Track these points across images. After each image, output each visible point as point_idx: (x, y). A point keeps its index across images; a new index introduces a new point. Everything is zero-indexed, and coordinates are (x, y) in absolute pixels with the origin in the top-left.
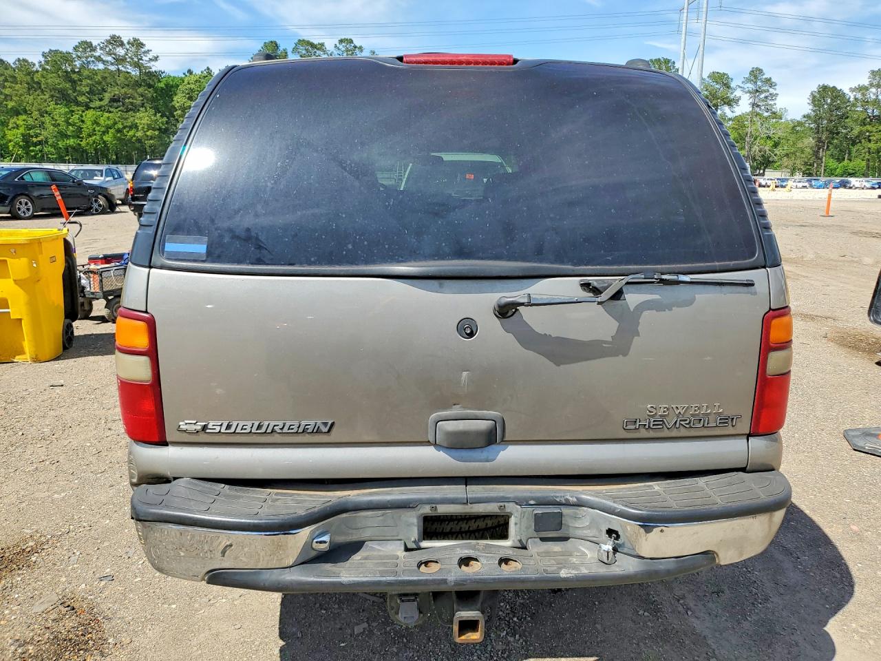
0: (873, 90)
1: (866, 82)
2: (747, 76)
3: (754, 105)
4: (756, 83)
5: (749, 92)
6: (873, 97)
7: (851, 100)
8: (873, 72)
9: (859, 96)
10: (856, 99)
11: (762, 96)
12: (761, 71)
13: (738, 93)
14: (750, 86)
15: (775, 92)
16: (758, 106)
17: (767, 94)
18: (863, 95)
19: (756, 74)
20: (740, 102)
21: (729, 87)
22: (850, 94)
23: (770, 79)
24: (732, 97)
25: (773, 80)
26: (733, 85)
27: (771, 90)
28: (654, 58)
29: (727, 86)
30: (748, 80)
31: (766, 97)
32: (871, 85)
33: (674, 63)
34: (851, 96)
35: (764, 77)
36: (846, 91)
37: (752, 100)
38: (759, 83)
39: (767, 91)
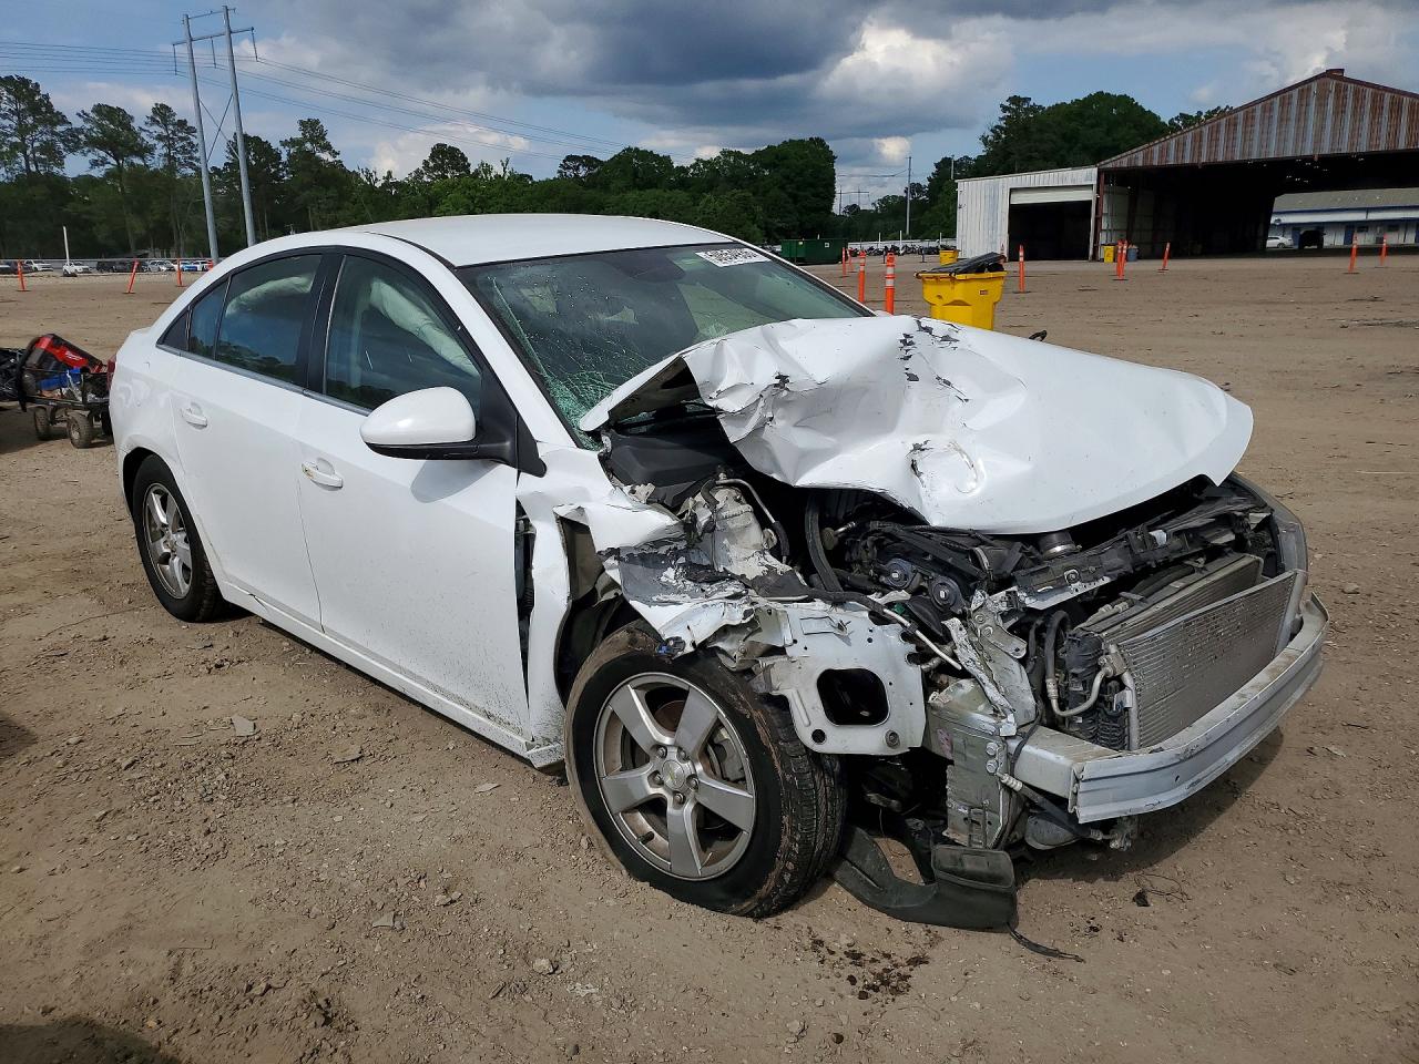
0: (309, 145)
1: (297, 135)
2: (151, 114)
3: (168, 156)
4: (165, 125)
5: (160, 138)
7: (283, 156)
9: (293, 151)
10: (288, 155)
11: (179, 145)
12: (168, 109)
13: (144, 140)
14: (159, 130)
15: (195, 141)
16: (174, 158)
17: (186, 143)
18: (298, 151)
19: (162, 113)
20: (152, 152)
22: (281, 148)
24: (140, 144)
25: (189, 124)
26: (135, 126)
27: (188, 137)
29: (130, 129)
30: (153, 121)
31: (183, 147)
32: (305, 139)
33: (37, 85)
34: (283, 151)
35: (177, 118)
37: (165, 151)
38: (171, 127)
39: (182, 139)
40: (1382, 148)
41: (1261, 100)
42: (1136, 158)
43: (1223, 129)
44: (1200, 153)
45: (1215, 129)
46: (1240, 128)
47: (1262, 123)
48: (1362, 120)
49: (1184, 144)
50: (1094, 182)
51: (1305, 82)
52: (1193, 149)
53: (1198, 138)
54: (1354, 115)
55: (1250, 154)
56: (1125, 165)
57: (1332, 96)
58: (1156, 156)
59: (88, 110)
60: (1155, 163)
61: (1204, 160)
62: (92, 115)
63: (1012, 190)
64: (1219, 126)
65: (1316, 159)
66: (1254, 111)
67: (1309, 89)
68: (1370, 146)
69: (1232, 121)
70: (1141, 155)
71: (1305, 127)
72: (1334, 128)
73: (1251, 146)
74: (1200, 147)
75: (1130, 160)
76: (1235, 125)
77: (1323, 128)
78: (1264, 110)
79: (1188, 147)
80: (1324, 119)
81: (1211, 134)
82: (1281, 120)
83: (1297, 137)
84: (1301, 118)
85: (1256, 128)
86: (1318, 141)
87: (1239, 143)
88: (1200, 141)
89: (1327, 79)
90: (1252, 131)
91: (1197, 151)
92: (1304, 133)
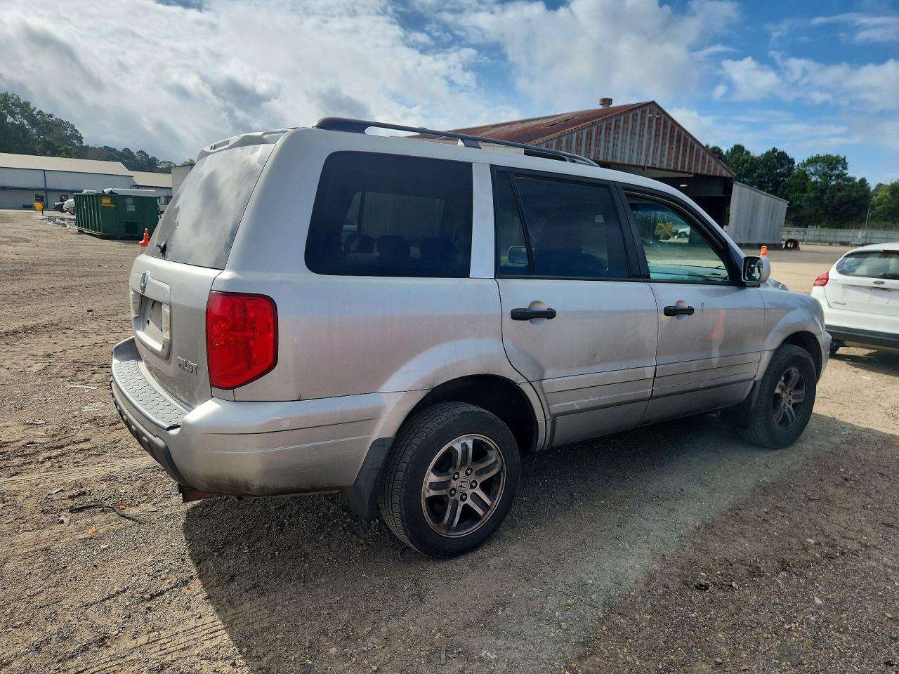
43: (603, 131)
44: (590, 149)
46: (612, 132)
47: (623, 134)
48: (665, 144)
53: (589, 136)
54: (663, 139)
57: (655, 121)
64: (601, 127)
65: (645, 169)
67: (645, 112)
68: (667, 165)
70: (554, 143)
71: (642, 142)
72: (654, 146)
74: (590, 145)
76: (610, 129)
77: (649, 146)
79: (584, 143)
80: (650, 138)
81: (597, 132)
82: (632, 133)
83: (639, 147)
84: (641, 135)
85: (620, 136)
86: (647, 156)
87: (611, 145)
88: (591, 139)
89: (654, 106)
90: (618, 138)
91: (588, 148)
92: (642, 148)
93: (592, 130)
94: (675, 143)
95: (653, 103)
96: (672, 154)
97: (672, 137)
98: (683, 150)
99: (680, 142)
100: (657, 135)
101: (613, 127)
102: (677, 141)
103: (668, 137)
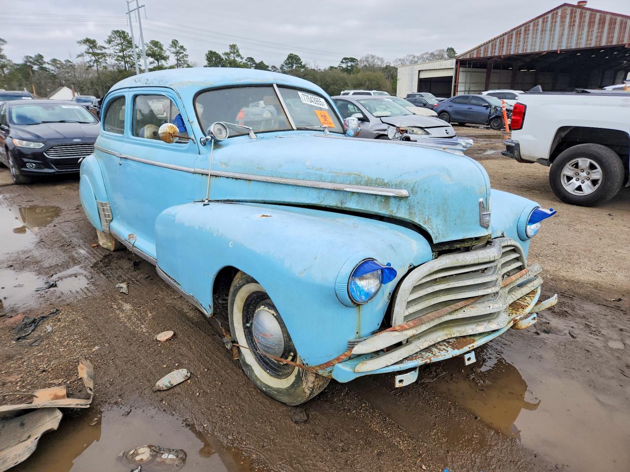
0: (232, 55)
1: (228, 51)
2: (171, 44)
3: (178, 60)
4: (176, 48)
5: (174, 53)
6: (233, 58)
7: (224, 59)
8: (230, 46)
9: (227, 57)
10: (226, 59)
11: (181, 55)
12: (177, 41)
13: (167, 53)
14: (173, 50)
15: (187, 54)
16: (180, 61)
17: (183, 55)
18: (228, 57)
19: (175, 43)
20: (169, 58)
21: (162, 49)
23: (182, 47)
24: (165, 55)
25: (184, 47)
26: (164, 48)
27: (184, 52)
28: (115, 30)
30: (172, 46)
31: (183, 56)
32: (231, 52)
33: (128, 33)
34: (224, 57)
35: (180, 45)
36: (221, 55)
37: (176, 57)
38: (178, 48)
39: (183, 53)
40: (593, 45)
41: (533, 20)
42: (473, 54)
43: (514, 36)
44: (502, 50)
45: (510, 37)
46: (522, 36)
47: (533, 33)
48: (583, 29)
49: (495, 45)
50: (454, 67)
51: (555, 9)
52: (499, 48)
54: (579, 26)
55: (526, 50)
56: (468, 57)
57: (568, 17)
58: (482, 52)
59: (148, 42)
60: (482, 56)
61: (504, 53)
62: (149, 44)
63: (419, 71)
64: (512, 35)
65: (559, 52)
66: (529, 26)
67: (557, 13)
68: (587, 44)
69: (519, 33)
71: (554, 35)
72: (569, 35)
73: (527, 45)
74: (503, 46)
75: (470, 55)
76: (520, 34)
77: (562, 35)
78: (534, 26)
79: (497, 47)
80: (564, 29)
81: (508, 39)
82: (542, 31)
83: (550, 40)
84: (552, 29)
85: (530, 36)
86: (560, 42)
87: (521, 44)
88: (503, 43)
89: (566, 7)
90: (528, 38)
91: (501, 49)
92: (553, 38)
93: (504, 38)
94: (596, 26)
95: (565, 5)
96: (592, 35)
97: (591, 23)
98: (610, 29)
99: (604, 23)
100: (572, 25)
101: (523, 32)
102: (599, 24)
103: (586, 24)
